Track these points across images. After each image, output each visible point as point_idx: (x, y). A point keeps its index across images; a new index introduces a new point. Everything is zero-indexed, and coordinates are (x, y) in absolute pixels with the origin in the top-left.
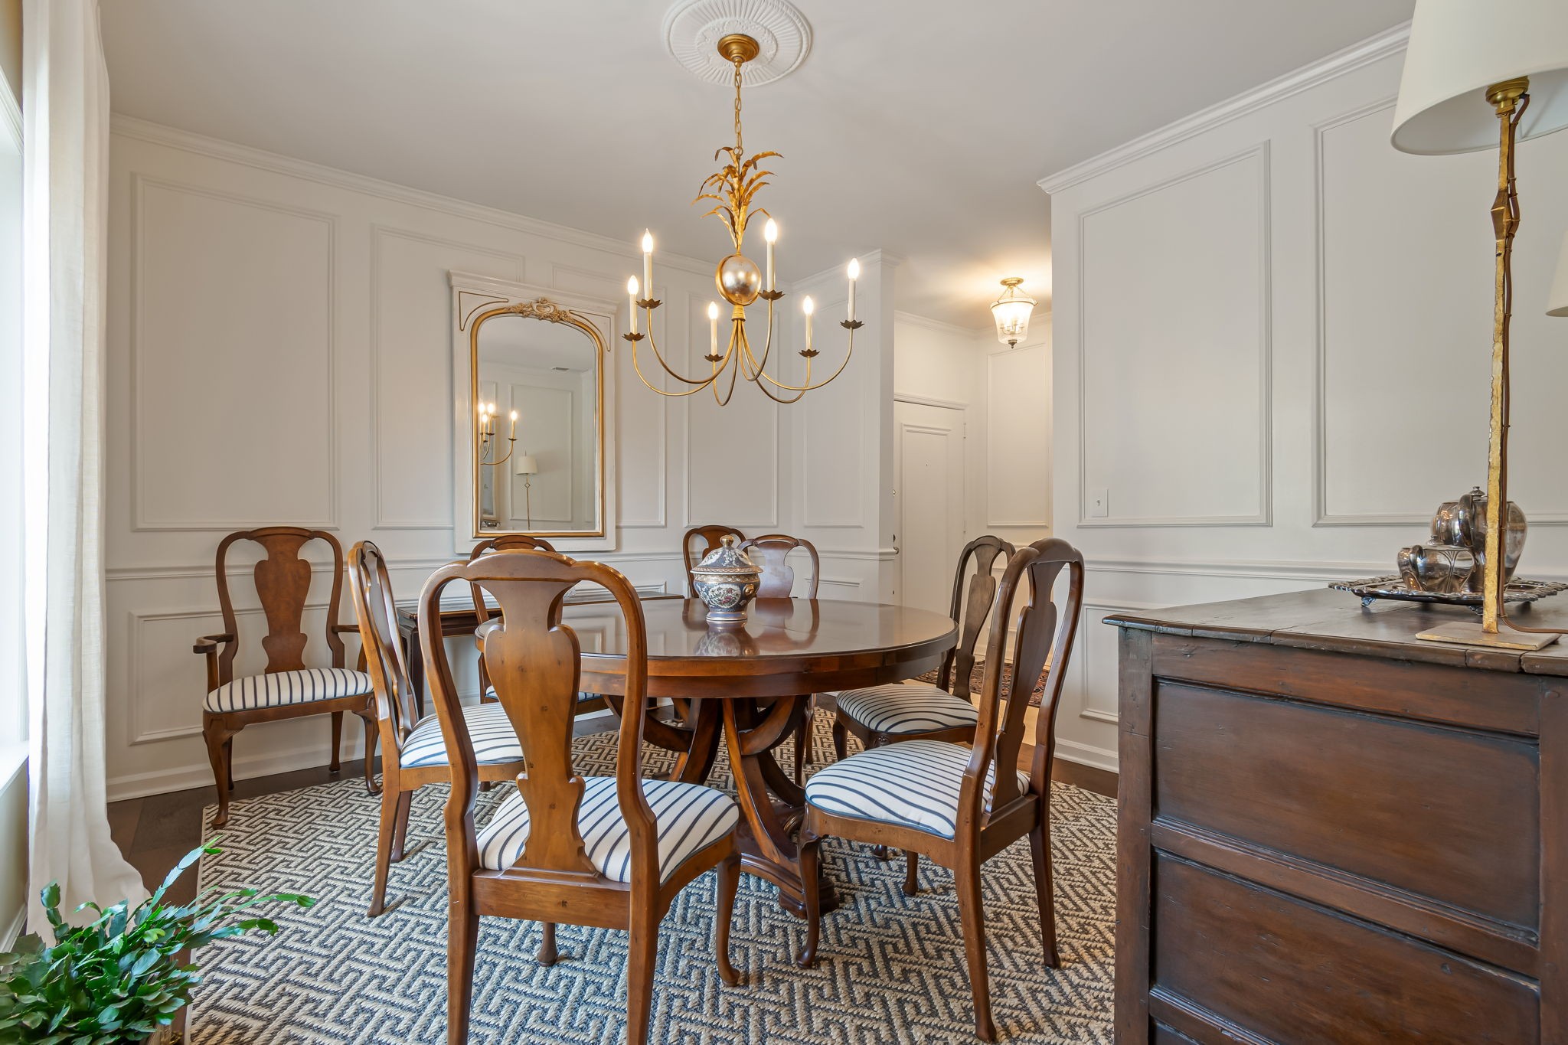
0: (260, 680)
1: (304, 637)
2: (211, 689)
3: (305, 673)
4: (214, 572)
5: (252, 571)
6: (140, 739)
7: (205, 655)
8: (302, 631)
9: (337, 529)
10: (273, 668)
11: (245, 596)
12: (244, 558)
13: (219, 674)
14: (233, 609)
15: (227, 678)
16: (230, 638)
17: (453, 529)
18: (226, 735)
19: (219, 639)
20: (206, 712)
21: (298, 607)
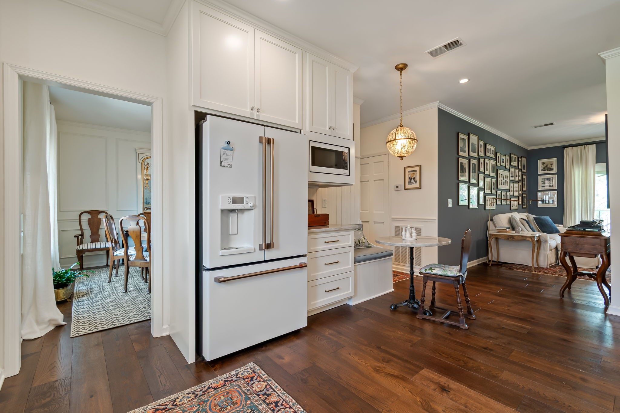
0: (89, 244)
1: (100, 235)
2: (78, 245)
3: (99, 243)
4: (78, 221)
5: (87, 220)
6: (62, 257)
7: (76, 238)
8: (99, 234)
9: (107, 211)
10: (92, 242)
11: (85, 226)
12: (85, 218)
13: (80, 242)
14: (83, 229)
15: (82, 243)
16: (82, 235)
17: (137, 210)
18: (81, 255)
19: (80, 235)
20: (77, 250)
21: (98, 228)
